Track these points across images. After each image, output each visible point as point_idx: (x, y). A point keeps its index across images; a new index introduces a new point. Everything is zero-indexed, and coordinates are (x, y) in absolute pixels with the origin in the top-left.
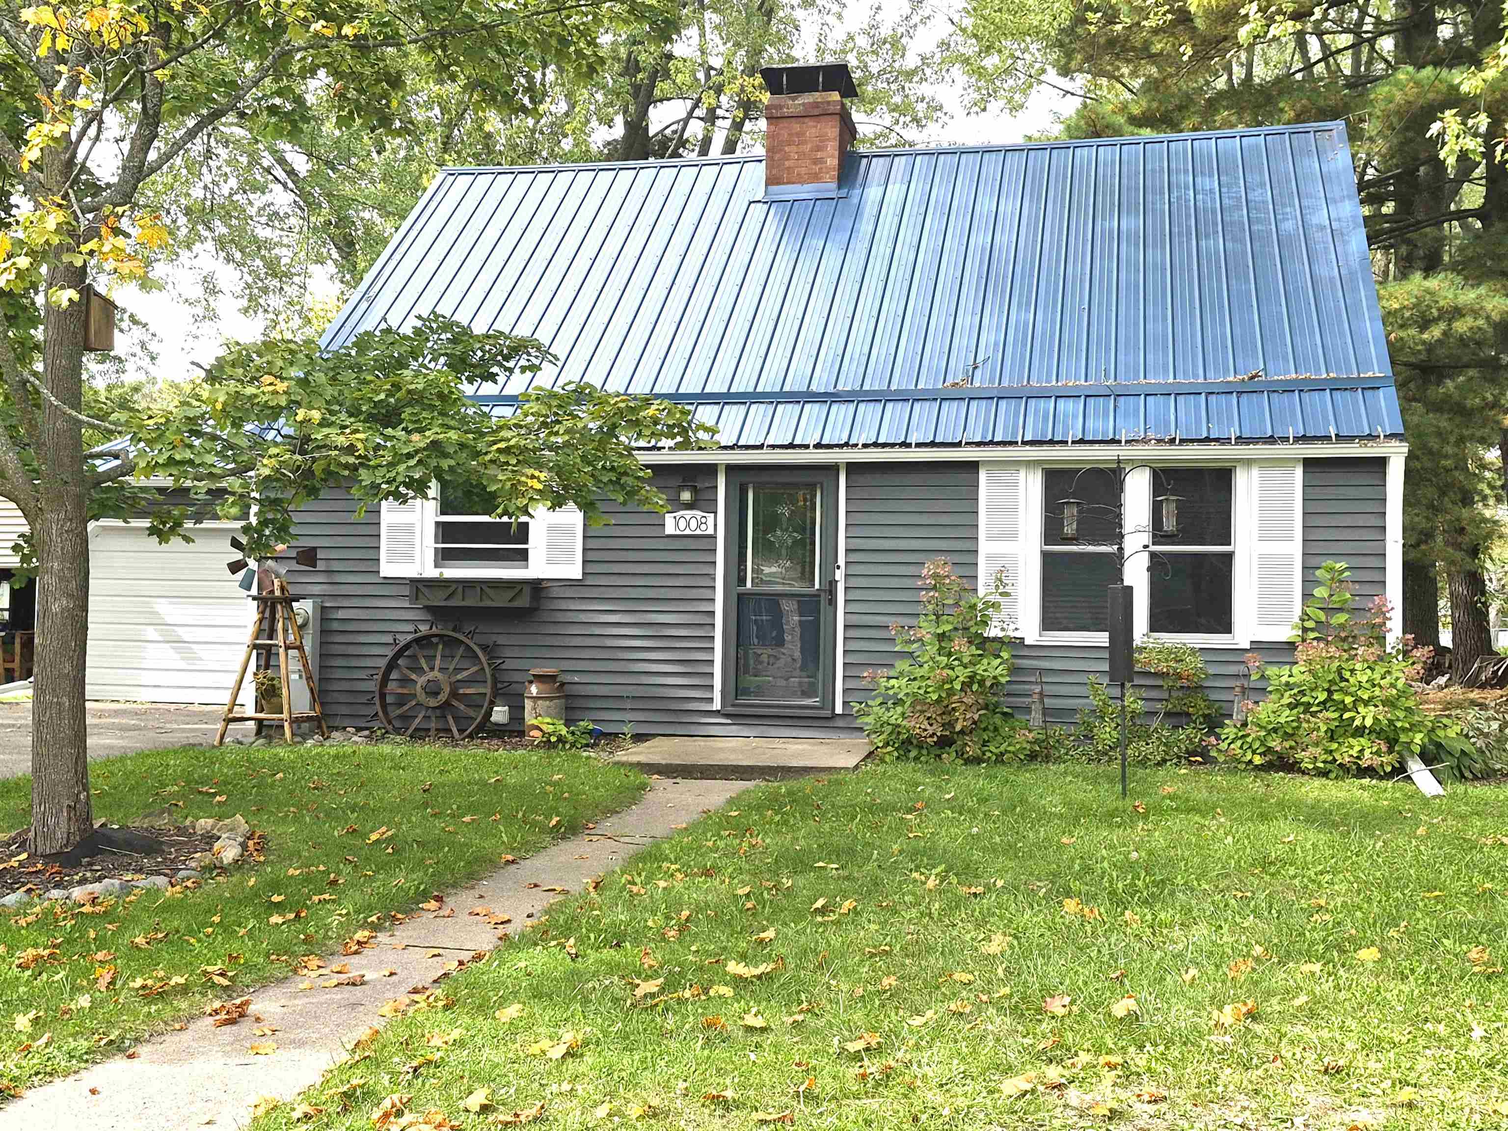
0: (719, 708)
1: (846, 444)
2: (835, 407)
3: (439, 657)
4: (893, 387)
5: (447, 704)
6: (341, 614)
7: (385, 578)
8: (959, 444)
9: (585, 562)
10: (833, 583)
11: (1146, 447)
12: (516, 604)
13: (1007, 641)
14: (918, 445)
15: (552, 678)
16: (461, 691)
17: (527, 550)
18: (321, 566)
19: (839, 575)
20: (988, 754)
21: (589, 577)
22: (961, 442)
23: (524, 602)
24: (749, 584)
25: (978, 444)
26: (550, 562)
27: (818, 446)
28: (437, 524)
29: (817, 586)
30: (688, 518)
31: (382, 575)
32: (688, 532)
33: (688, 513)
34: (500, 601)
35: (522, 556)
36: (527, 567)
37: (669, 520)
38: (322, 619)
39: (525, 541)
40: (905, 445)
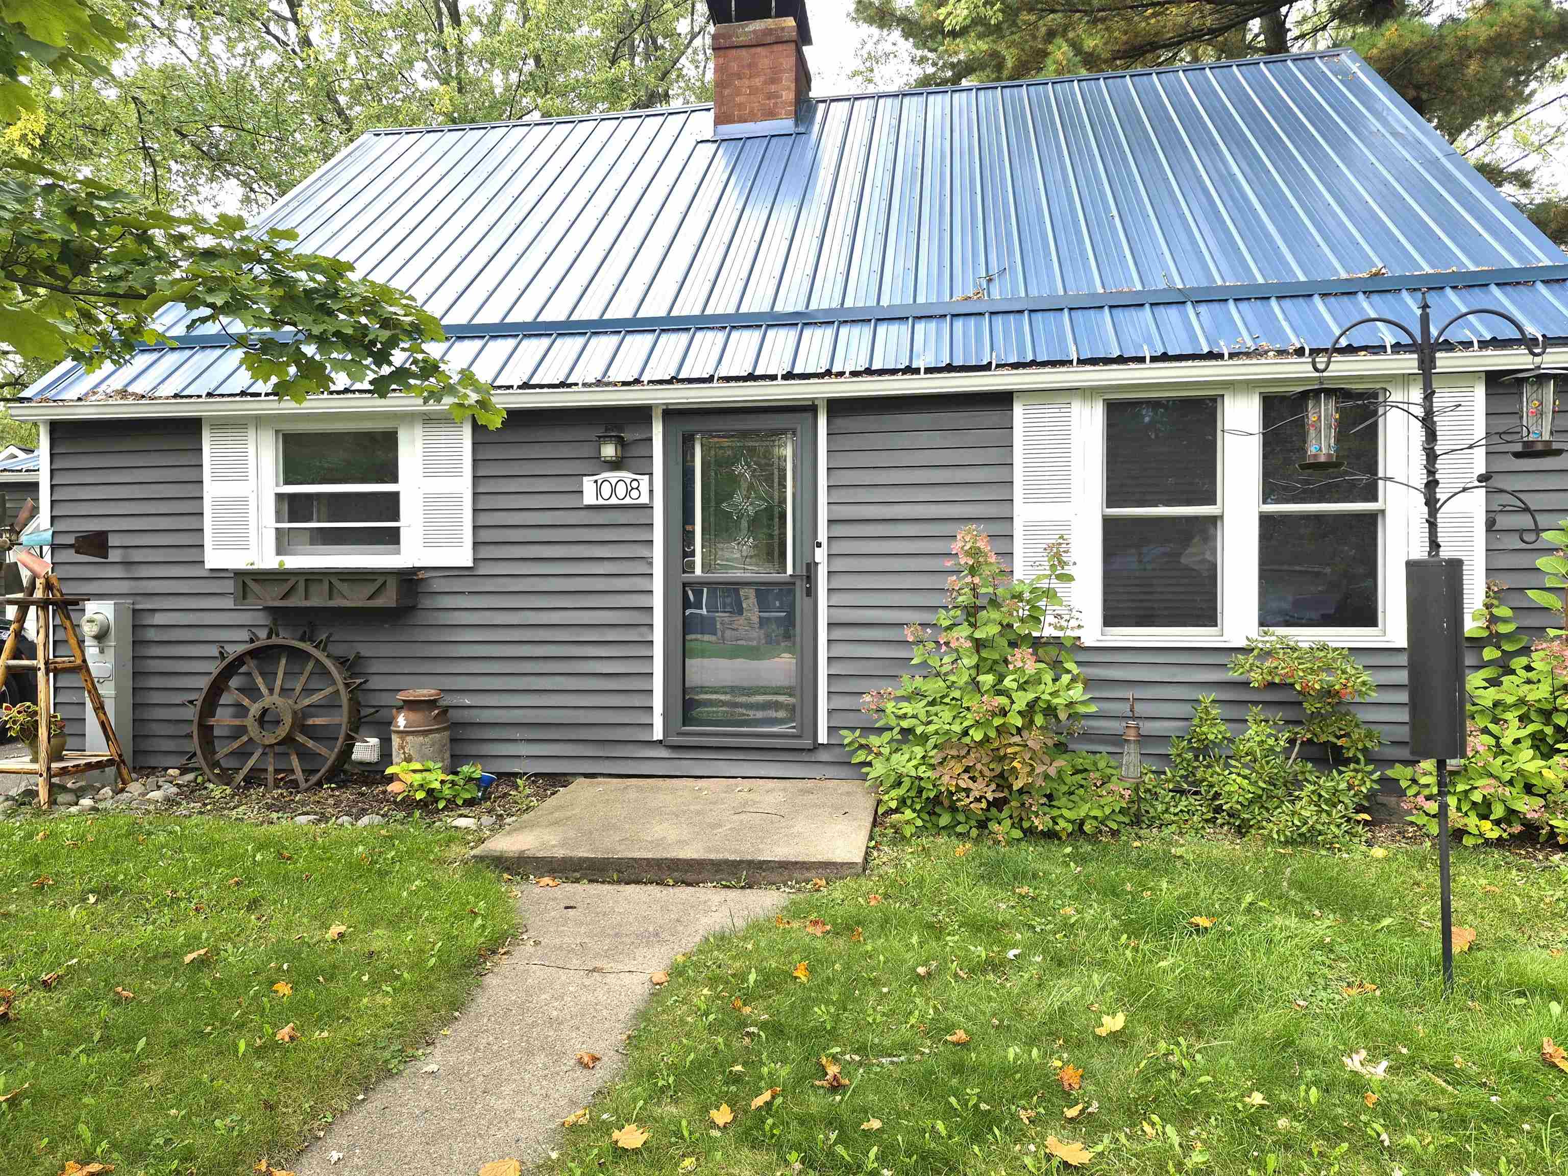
0: (661, 737)
1: (828, 373)
2: (807, 332)
3: (280, 675)
4: (885, 302)
5: (288, 740)
6: (159, 619)
7: (211, 570)
8: (987, 367)
9: (476, 544)
10: (811, 568)
11: (1263, 361)
12: (379, 602)
13: (1068, 644)
14: (929, 370)
15: (431, 704)
16: (310, 722)
17: (398, 529)
18: (114, 556)
19: (820, 555)
20: (1062, 824)
21: (482, 564)
22: (990, 363)
23: (387, 600)
24: (698, 571)
25: (1016, 366)
26: (427, 544)
27: (789, 376)
28: (279, 497)
29: (790, 571)
30: (613, 482)
31: (208, 566)
32: (614, 501)
33: (613, 476)
34: (354, 598)
35: (392, 538)
36: (398, 553)
37: (588, 485)
38: (134, 626)
39: (396, 517)
40: (910, 370)
